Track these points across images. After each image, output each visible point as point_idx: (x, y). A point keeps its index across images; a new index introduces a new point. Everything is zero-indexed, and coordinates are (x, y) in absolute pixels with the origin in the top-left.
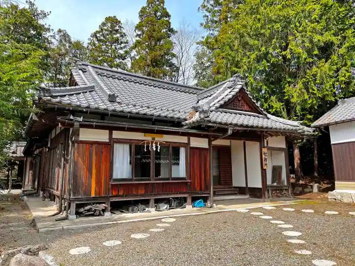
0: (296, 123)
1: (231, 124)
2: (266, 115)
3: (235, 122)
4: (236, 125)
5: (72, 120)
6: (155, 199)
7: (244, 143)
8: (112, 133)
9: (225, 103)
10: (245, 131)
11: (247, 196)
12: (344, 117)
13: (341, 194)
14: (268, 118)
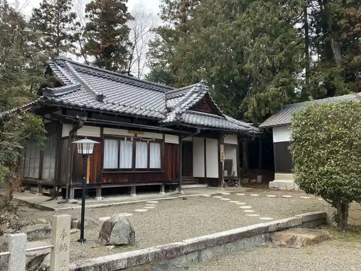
0: (247, 125)
1: (199, 125)
2: (224, 117)
3: (202, 123)
4: (203, 126)
5: (78, 119)
6: (136, 186)
7: (205, 140)
8: (103, 130)
9: (193, 105)
10: (210, 131)
11: (206, 186)
12: (284, 121)
13: (278, 183)
14: (226, 120)
